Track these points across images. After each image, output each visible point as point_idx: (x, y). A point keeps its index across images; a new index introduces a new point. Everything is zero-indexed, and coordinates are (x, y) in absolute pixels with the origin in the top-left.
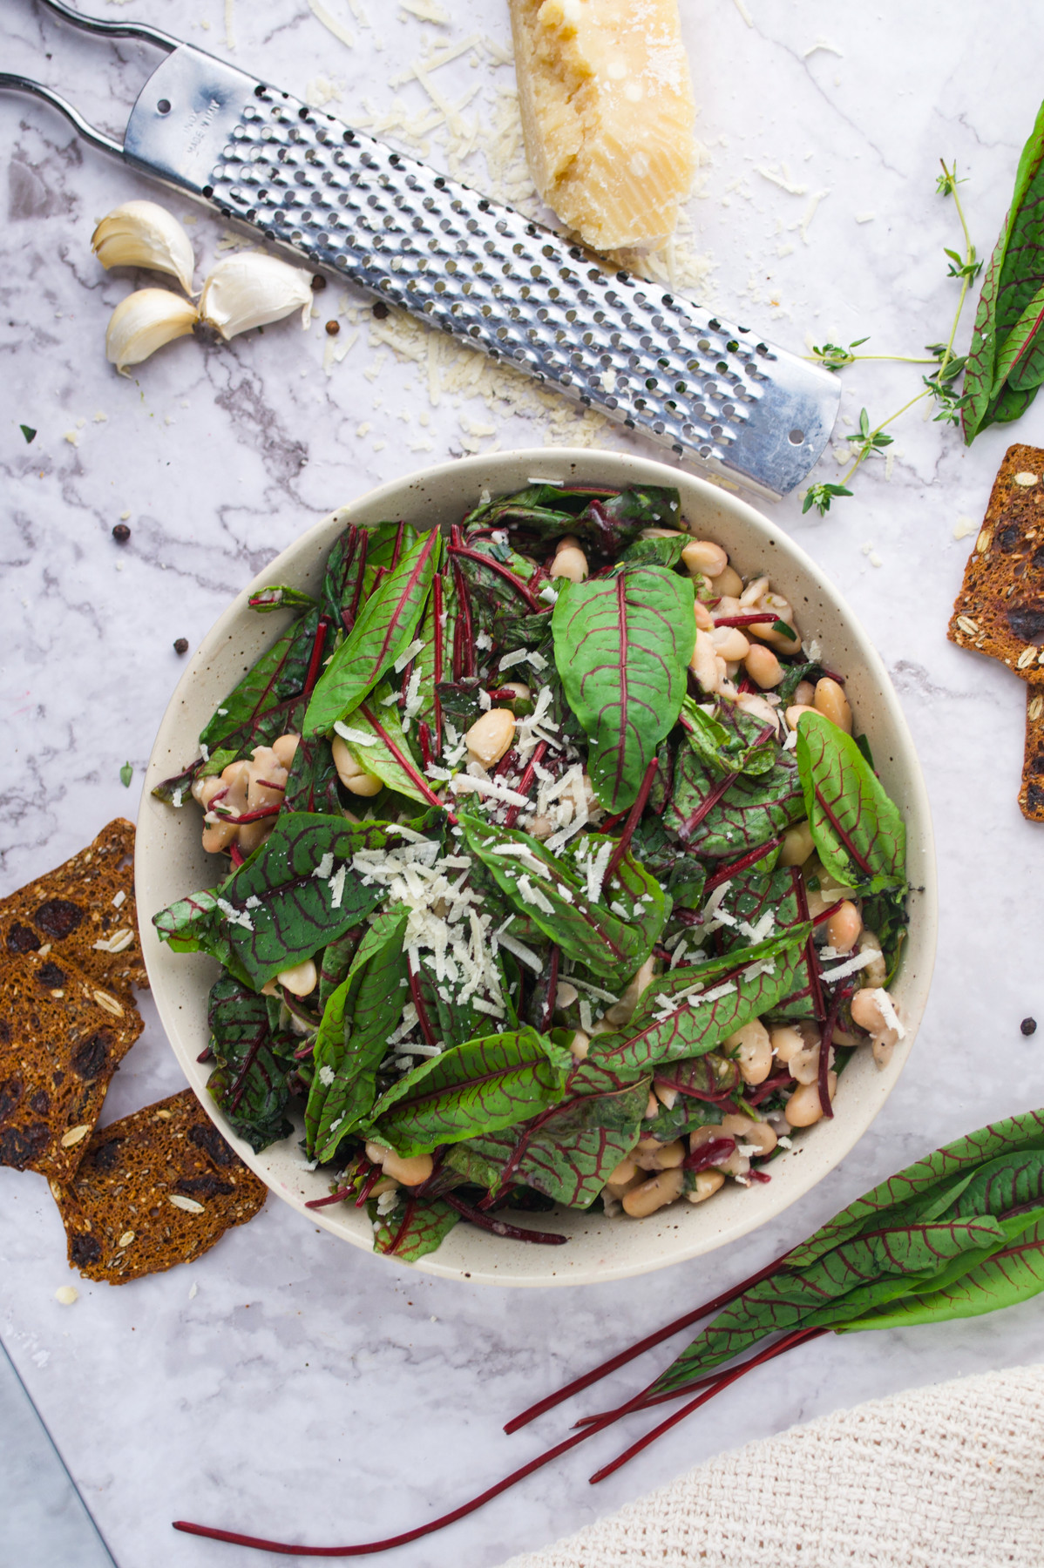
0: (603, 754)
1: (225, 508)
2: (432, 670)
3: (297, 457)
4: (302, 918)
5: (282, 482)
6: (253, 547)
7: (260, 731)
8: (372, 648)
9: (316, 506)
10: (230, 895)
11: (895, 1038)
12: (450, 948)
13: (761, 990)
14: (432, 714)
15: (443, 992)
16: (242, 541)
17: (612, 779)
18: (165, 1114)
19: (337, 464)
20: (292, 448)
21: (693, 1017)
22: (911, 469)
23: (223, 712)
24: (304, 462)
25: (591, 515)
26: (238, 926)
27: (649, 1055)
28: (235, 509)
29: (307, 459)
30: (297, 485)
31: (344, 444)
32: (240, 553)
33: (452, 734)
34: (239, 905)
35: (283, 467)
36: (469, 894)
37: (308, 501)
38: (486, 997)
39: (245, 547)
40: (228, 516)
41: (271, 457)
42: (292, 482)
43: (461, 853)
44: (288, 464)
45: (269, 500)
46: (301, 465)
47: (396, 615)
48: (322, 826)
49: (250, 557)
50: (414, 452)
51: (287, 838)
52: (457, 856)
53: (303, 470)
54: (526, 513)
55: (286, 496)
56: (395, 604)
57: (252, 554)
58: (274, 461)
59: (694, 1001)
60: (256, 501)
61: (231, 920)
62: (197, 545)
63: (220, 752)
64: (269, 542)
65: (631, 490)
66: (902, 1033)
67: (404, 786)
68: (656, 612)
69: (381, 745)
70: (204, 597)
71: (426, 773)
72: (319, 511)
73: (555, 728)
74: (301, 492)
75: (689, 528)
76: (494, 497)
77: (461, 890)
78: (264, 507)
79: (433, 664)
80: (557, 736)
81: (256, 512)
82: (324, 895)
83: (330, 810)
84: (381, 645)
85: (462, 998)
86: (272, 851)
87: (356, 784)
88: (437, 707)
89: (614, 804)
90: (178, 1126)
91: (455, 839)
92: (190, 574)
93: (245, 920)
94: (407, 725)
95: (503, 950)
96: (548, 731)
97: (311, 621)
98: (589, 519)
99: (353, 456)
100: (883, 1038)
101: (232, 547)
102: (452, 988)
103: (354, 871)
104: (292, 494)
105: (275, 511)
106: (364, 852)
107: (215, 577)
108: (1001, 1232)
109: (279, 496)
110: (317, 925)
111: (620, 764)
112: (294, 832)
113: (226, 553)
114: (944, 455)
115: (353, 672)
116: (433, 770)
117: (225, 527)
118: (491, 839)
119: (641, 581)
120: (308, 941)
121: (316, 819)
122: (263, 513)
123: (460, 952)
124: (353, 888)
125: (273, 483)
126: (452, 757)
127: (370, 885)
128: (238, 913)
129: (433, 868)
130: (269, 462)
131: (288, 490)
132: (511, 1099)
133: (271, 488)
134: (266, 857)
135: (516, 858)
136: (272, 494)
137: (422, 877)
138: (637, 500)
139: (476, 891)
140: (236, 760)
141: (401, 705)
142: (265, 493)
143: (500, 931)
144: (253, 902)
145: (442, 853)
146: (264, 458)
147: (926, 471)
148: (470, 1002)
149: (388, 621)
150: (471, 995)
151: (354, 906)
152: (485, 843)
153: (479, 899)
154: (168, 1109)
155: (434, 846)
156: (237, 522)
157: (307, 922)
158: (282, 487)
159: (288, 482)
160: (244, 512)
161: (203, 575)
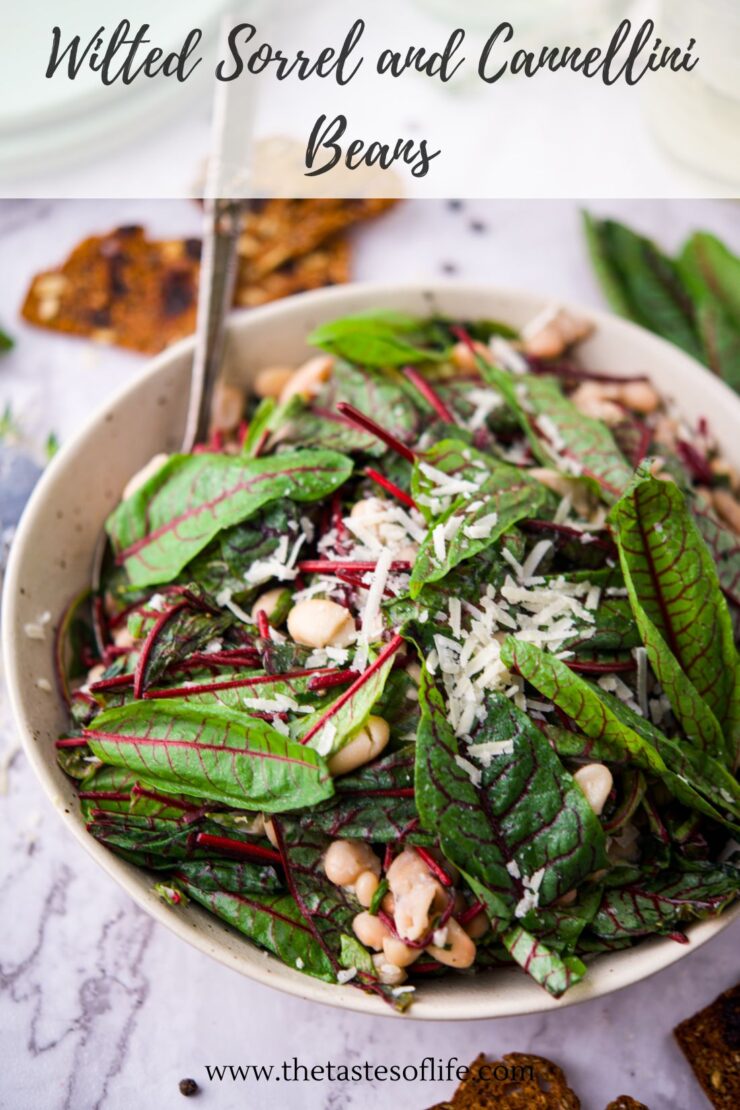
1: (32, 1046)
2: (246, 689)
5: (6, 984)
6: (77, 1012)
7: (319, 906)
8: (222, 764)
9: (34, 943)
12: (542, 628)
14: (293, 681)
15: (585, 635)
16: (70, 1024)
18: (716, 1080)
21: (575, 442)
28: (33, 1034)
30: (11, 965)
32: (84, 1028)
34: (519, 890)
36: (485, 601)
37: (28, 952)
38: (582, 600)
39: (77, 1021)
40: (41, 1042)
42: (7, 971)
43: (446, 610)
45: (26, 997)
47: (186, 743)
48: (429, 761)
49: (89, 1015)
51: (445, 808)
52: (448, 614)
56: (173, 750)
57: (85, 1013)
60: (25, 1011)
61: (537, 901)
62: (73, 1078)
63: (346, 956)
64: (72, 994)
67: (378, 683)
69: (334, 719)
70: (131, 1066)
72: (41, 940)
74: (19, 960)
77: (482, 609)
78: (33, 1002)
79: (240, 689)
81: (38, 1010)
82: (500, 765)
84: (219, 753)
85: (589, 618)
87: (379, 734)
90: (727, 1062)
91: (431, 620)
92: (106, 1084)
94: (307, 709)
95: (537, 572)
101: (76, 1037)
103: (473, 733)
104: (21, 969)
105: (38, 989)
106: (452, 719)
107: (110, 1054)
109: (22, 985)
112: (437, 799)
113: (83, 1043)
115: (250, 779)
116: (358, 665)
117: (53, 1045)
118: (433, 559)
121: (421, 769)
122: (40, 1001)
123: (542, 618)
124: (490, 732)
125: (7, 993)
126: (339, 656)
127: (488, 709)
128: (528, 892)
129: (462, 642)
131: (15, 975)
132: (683, 549)
133: (13, 994)
135: (448, 544)
136: (19, 993)
137: (472, 656)
139: (483, 594)
141: (287, 717)
142: (17, 1001)
143: (519, 569)
144: (512, 867)
145: (448, 633)
148: (592, 612)
149: (192, 751)
150: (584, 608)
152: (438, 566)
154: (709, 1077)
155: (440, 640)
156: (48, 1031)
157: (530, 788)
158: (12, 982)
159: (6, 976)
160: (38, 1025)
161: (107, 1069)
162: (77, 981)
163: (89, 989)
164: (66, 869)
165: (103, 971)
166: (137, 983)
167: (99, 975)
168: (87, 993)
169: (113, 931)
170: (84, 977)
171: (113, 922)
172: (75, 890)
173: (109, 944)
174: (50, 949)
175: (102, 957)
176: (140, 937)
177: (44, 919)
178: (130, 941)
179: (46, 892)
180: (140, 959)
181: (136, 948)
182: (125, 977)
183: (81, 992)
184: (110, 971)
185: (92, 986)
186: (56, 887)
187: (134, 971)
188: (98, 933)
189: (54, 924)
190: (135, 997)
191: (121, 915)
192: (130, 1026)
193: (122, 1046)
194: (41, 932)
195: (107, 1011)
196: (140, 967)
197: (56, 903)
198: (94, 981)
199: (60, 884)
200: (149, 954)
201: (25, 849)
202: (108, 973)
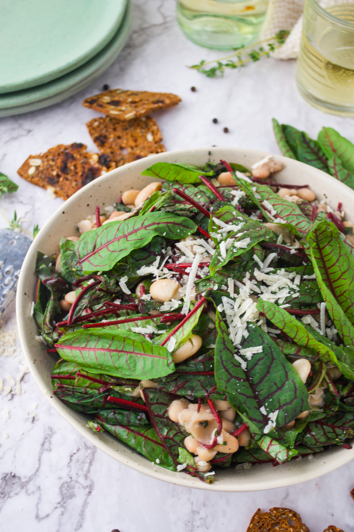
0: (170, 230)
1: (37, 517)
2: (132, 323)
3: (10, 479)
4: (269, 375)
5: (23, 486)
6: (59, 499)
7: (168, 433)
8: (121, 359)
9: (37, 466)
10: (262, 425)
11: (271, 160)
12: (273, 293)
13: (264, 192)
14: (155, 319)
15: (295, 296)
16: (56, 505)
17: (182, 228)
19: (15, 457)
20: (5, 482)
21: (281, 211)
22: (27, 213)
23: (158, 461)
24: (13, 475)
25: (50, 284)
26: (277, 420)
27: (304, 221)
28: (38, 511)
29: (11, 473)
30: (25, 477)
31: (4, 454)
32: (62, 506)
33: (165, 308)
34: (266, 420)
35: (15, 486)
36: (246, 280)
37: (34, 470)
39: (59, 503)
40: (42, 514)
41: (9, 493)
42: (24, 480)
43: (227, 285)
44: (13, 484)
45: (33, 492)
46: (14, 476)
47: (104, 349)
48: (221, 357)
49: (65, 500)
50: (10, 418)
51: (229, 381)
52: (228, 287)
53: (17, 475)
54: (48, 315)
55: (31, 483)
56: (98, 352)
57: (63, 499)
58: (12, 491)
59: (274, 212)
60: (33, 499)
61: (274, 425)
63: (181, 459)
64: (56, 490)
65: (38, 272)
66: (270, 156)
67: (195, 318)
68: (98, 237)
69: (175, 336)
70: (87, 524)
71: (186, 314)
72: (40, 464)
73: (158, 258)
74: (29, 475)
75: (56, 254)
76: (40, 334)
77: (244, 284)
78: (37, 494)
79: (129, 323)
80: (163, 257)
81: (40, 499)
82: (256, 359)
83: (211, 359)
84: (120, 354)
85: (295, 287)
86: (237, 390)
87: (197, 343)
88: (151, 317)
89: (192, 229)
91: (219, 289)
93: (273, 416)
94: (162, 332)
96: (160, 264)
97: (105, 415)
98: (52, 285)
99: (10, 449)
100: (272, 165)
101: (59, 511)
102: (292, 292)
103: (242, 344)
104: (30, 479)
105: (39, 488)
106: (232, 337)
107: (76, 519)
108: (333, 158)
109: (31, 487)
110: (272, 363)
111: (174, 223)
112: (225, 376)
113: (63, 514)
114: (21, 202)
115: (135, 366)
116: (185, 311)
117: (48, 516)
118: (219, 258)
119: (83, 248)
120: (281, 368)
121: (218, 361)
122: (40, 494)
123: (274, 288)
124: (250, 343)
125: (24, 491)
126: (176, 304)
127: (249, 331)
128: (270, 422)
129: (234, 299)
130: (12, 494)
131: (28, 482)
132: (340, 256)
133: (27, 491)
134: (240, 394)
135: (227, 250)
136: (30, 491)
137: (240, 306)
138: (43, 269)
139: (244, 277)
140: (184, 447)
141: (152, 336)
142: (29, 495)
143: (261, 264)
144: (263, 410)
145: (228, 296)
146: (10, 497)
147: (28, 208)
148: (297, 285)
149: (107, 353)
150: (294, 284)
151: (261, 341)
152: (222, 260)
153: (248, 275)
156: (45, 509)
157: (271, 371)
158: (26, 486)
159: (23, 483)
160: (39, 506)
161: (75, 527)
162: (59, 483)
163: (64, 487)
164: (51, 429)
165: (71, 478)
166: (88, 483)
167: (69, 480)
168: (64, 489)
169: (75, 458)
170: (62, 481)
171: (75, 453)
172: (56, 439)
173: (72, 464)
174: (44, 468)
175: (70, 471)
176: (88, 461)
177: (41, 453)
178: (83, 462)
179: (41, 441)
180: (89, 471)
181: (86, 466)
182: (81, 480)
183: (61, 489)
184: (74, 477)
185: (66, 485)
186: (46, 438)
187: (86, 477)
188: (68, 460)
189: (46, 456)
190: (87, 490)
191: (78, 451)
192: (85, 504)
193: (82, 514)
194: (39, 460)
195: (74, 497)
196: (88, 475)
197: (46, 445)
198: (66, 482)
199: (48, 436)
200: (92, 469)
201: (31, 420)
202: (73, 479)
